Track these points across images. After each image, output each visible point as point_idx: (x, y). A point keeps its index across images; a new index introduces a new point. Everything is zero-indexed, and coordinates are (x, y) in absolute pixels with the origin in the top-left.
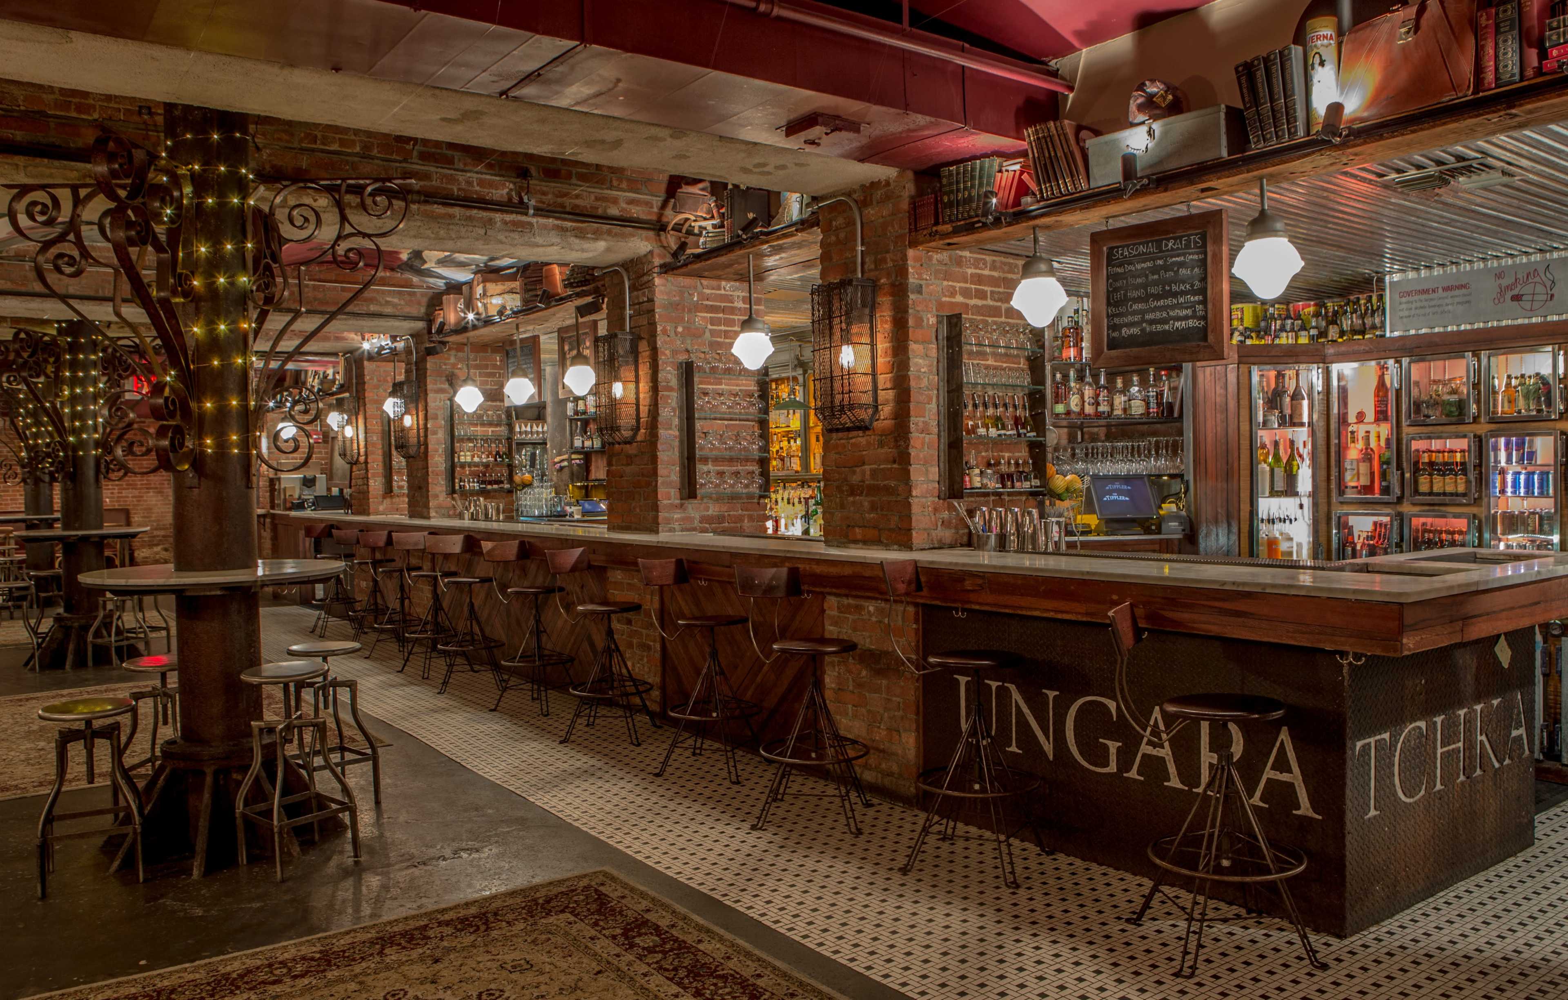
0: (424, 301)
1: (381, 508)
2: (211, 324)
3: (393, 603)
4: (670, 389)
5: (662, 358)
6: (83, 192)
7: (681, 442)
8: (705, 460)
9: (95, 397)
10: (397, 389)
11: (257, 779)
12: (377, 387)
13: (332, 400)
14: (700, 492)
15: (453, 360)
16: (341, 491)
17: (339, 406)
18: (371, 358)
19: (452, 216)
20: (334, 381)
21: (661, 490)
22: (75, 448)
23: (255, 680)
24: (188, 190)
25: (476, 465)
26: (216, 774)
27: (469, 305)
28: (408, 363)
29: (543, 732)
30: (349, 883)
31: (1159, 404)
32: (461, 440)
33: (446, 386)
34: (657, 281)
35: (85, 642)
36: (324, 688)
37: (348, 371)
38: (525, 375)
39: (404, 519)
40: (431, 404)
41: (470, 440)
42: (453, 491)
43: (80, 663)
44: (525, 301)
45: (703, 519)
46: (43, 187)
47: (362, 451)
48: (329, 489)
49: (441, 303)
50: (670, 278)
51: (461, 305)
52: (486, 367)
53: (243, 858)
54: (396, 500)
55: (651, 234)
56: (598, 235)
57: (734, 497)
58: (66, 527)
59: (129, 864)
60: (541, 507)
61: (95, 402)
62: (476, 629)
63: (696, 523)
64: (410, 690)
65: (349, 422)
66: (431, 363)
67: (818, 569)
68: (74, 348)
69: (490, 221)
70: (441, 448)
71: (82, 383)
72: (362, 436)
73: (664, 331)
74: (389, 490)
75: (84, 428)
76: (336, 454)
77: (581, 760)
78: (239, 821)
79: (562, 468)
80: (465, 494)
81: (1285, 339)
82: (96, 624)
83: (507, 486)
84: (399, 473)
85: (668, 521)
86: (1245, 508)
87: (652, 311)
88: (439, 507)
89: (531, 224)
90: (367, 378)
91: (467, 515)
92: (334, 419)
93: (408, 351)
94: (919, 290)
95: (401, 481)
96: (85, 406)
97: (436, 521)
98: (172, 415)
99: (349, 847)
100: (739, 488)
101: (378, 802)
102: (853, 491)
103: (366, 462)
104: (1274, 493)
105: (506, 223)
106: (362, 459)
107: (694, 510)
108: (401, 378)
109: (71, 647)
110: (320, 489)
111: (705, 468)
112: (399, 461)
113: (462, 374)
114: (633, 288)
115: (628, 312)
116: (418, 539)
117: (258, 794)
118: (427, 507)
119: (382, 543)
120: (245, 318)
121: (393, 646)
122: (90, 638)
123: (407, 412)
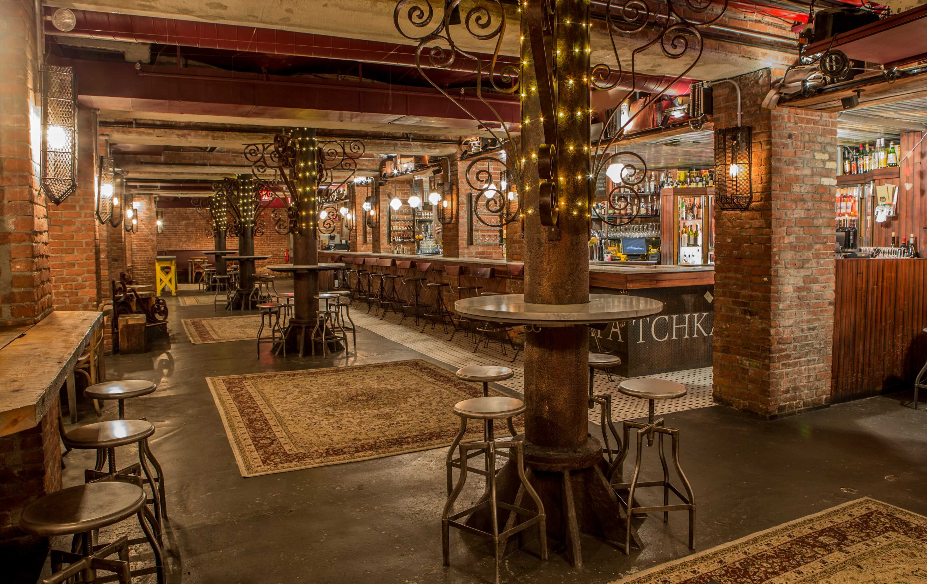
0: (379, 163)
1: (362, 249)
2: (304, 188)
3: (366, 288)
4: (463, 204)
5: (460, 192)
6: (266, 146)
7: (468, 224)
8: (477, 231)
9: (251, 204)
10: (368, 199)
11: (317, 330)
12: (360, 197)
13: (342, 202)
14: (474, 243)
15: (390, 187)
16: (346, 242)
17: (345, 205)
18: (358, 185)
19: (382, 143)
20: (343, 194)
21: (460, 242)
22: (244, 223)
23: (317, 298)
24: (298, 146)
25: (400, 231)
26: (306, 328)
27: (395, 167)
28: (372, 189)
29: (415, 330)
30: (345, 360)
31: (652, 210)
32: (394, 221)
33: (387, 198)
34: (459, 163)
35: (248, 300)
36: (338, 306)
37: (349, 190)
38: (416, 195)
39: (371, 253)
40: (381, 206)
41: (397, 221)
42: (390, 242)
43: (247, 308)
44: (416, 167)
45: (476, 253)
46: (254, 145)
47: (354, 224)
48: (341, 241)
49: (385, 165)
50: (464, 162)
51: (393, 166)
52: (404, 190)
53: (314, 353)
54: (368, 245)
55: (457, 145)
56: (436, 147)
57: (489, 245)
58: (241, 254)
59: (281, 353)
60: (429, 249)
61: (251, 206)
62: (396, 296)
63: (474, 254)
64: (370, 318)
65: (349, 212)
66: (381, 189)
67: (500, 269)
68: (244, 184)
69: (396, 144)
70: (385, 224)
71: (246, 198)
72: (354, 218)
73: (462, 182)
74: (365, 241)
75: (247, 216)
76: (344, 226)
77: (426, 337)
78: (312, 342)
79: (439, 233)
80: (395, 243)
81: (693, 185)
82: (252, 293)
83: (412, 240)
84: (369, 234)
85: (463, 253)
86: (676, 251)
87: (457, 175)
88: (384, 248)
89: (411, 144)
90: (356, 194)
91: (395, 252)
92: (343, 211)
93: (372, 183)
95: (370, 238)
96: (248, 207)
97: (383, 254)
98: (294, 217)
99: (345, 353)
100: (491, 241)
101: (355, 344)
102: (514, 242)
103: (356, 229)
104: (689, 245)
105: (402, 144)
106: (354, 228)
107: (473, 249)
108: (370, 194)
109: (243, 302)
110: (337, 241)
111: (477, 234)
112: (369, 229)
113: (394, 193)
114: (451, 165)
115: (449, 174)
116: (373, 261)
117: (318, 335)
118: (379, 248)
119: (361, 263)
120: (314, 185)
121: (366, 305)
122: (250, 298)
123: (372, 209)
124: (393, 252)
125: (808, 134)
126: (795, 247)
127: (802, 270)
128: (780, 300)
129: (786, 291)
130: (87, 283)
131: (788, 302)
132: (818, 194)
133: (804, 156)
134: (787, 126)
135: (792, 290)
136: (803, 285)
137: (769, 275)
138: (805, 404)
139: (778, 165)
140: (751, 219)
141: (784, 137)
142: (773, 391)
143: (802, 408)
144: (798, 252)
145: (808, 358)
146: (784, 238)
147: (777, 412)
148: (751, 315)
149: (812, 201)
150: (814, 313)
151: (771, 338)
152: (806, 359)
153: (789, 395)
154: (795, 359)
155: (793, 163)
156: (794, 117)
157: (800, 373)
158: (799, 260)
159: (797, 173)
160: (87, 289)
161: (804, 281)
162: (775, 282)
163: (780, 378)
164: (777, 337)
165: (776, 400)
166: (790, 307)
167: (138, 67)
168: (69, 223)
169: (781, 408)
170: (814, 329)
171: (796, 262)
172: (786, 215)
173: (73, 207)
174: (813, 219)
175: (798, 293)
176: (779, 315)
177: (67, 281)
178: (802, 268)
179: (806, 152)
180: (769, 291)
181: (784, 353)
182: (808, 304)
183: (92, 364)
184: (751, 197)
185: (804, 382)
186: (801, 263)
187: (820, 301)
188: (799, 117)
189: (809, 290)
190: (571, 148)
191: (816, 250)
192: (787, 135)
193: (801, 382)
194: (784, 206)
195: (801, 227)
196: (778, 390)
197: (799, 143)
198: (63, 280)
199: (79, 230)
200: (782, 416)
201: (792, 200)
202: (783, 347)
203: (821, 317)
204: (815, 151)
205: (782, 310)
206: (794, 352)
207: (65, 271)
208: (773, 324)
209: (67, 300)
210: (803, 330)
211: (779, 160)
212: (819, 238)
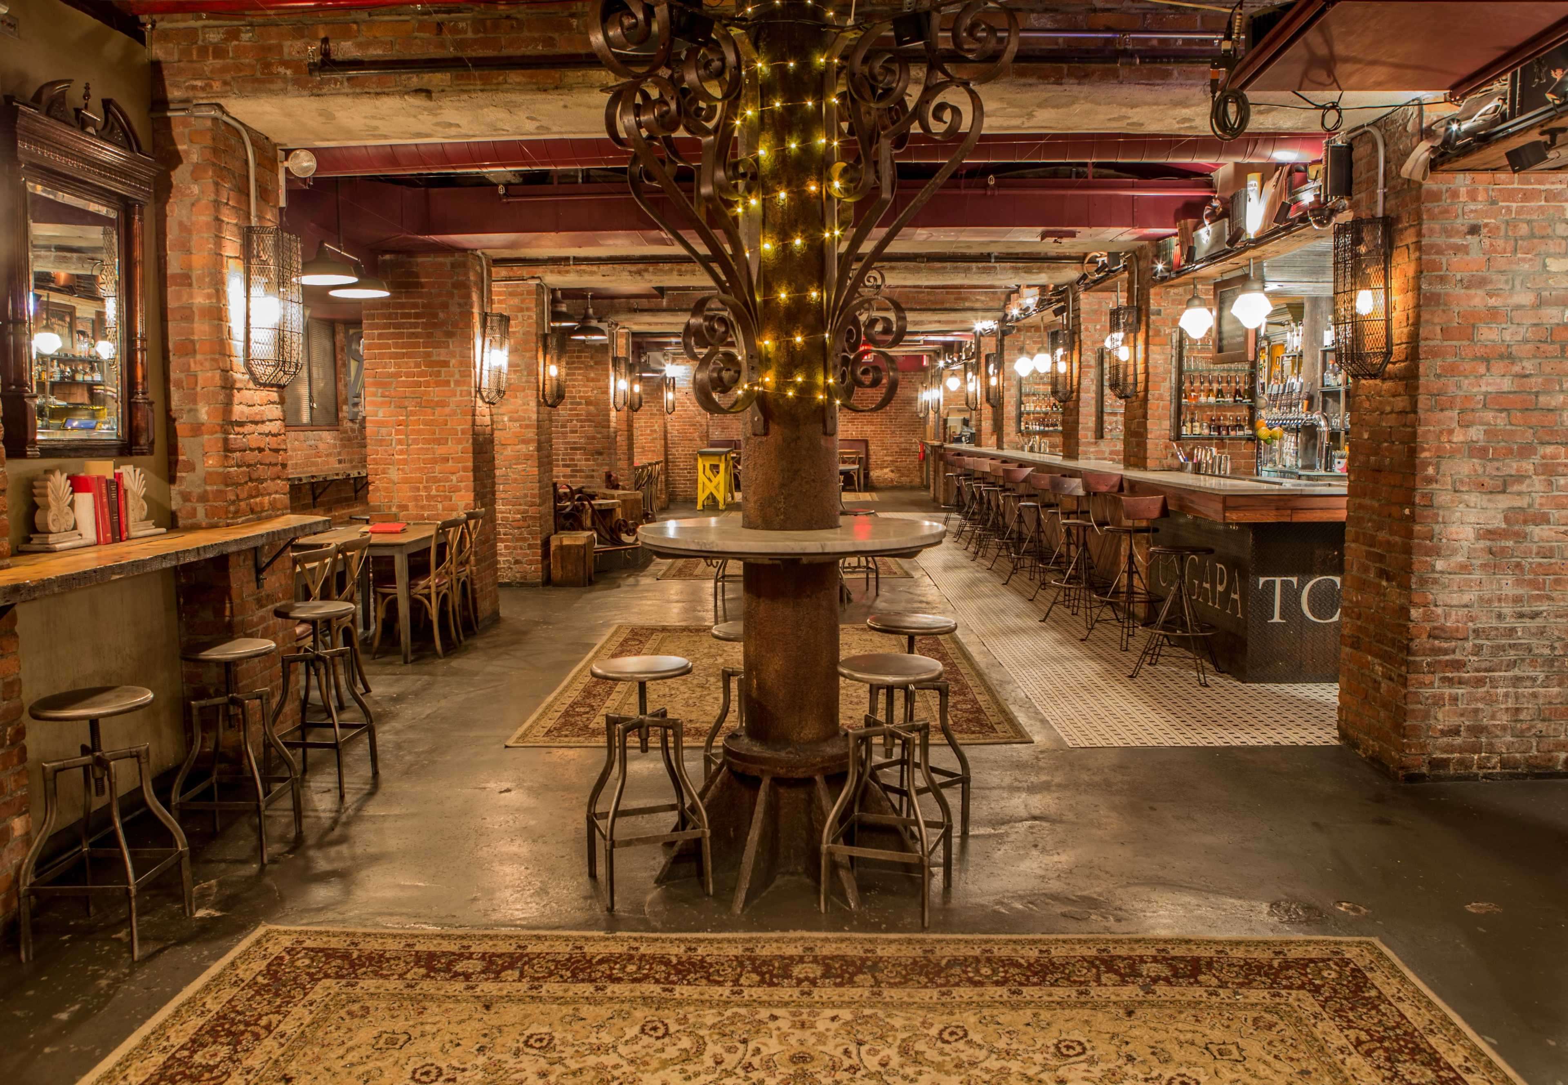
1: (987, 442)
4: (1090, 366)
5: (1084, 347)
7: (1097, 401)
8: (1112, 414)
14: (1107, 436)
15: (1022, 338)
21: (1081, 433)
25: (1038, 413)
32: (1028, 395)
34: (1082, 296)
40: (1006, 369)
41: (1033, 395)
42: (1020, 431)
45: (1111, 453)
49: (1010, 300)
50: (1089, 294)
51: (1018, 301)
55: (1078, 265)
63: (1106, 455)
66: (1007, 340)
80: (1028, 433)
85: (1086, 453)
87: (1079, 316)
88: (1010, 442)
89: (996, 267)
90: (982, 349)
91: (1027, 448)
94: (1159, 313)
97: (1008, 452)
107: (1104, 447)
114: (1073, 300)
118: (1003, 441)
124: (1022, 449)
125: (1529, 222)
126: (1484, 450)
127: (1500, 497)
128: (1438, 554)
129: (1455, 536)
130: (462, 485)
131: (1460, 559)
132: (1553, 342)
133: (1515, 267)
134: (1467, 209)
135: (1472, 536)
136: (1504, 526)
137: (1412, 504)
138: (1504, 764)
139: (1438, 288)
140: (1394, 396)
141: (1458, 232)
142: (1415, 728)
143: (1498, 770)
144: (1490, 460)
145: (1516, 672)
146: (1451, 432)
147: (1425, 770)
148: (1388, 580)
149: (1535, 357)
150: (1534, 584)
151: (1411, 625)
152: (1510, 674)
153: (1458, 741)
154: (1477, 670)
155: (1482, 282)
156: (1487, 190)
157: (1491, 700)
158: (1492, 478)
159: (1492, 302)
160: (463, 492)
161: (1505, 517)
162: (1427, 517)
163: (1434, 704)
164: (1428, 626)
165: (1424, 746)
166: (1464, 568)
167: (501, 190)
168: (442, 404)
169: (1436, 764)
170: (1534, 616)
171: (1487, 481)
172: (1459, 387)
173: (447, 383)
174: (1537, 394)
175: (1488, 543)
176: (1435, 582)
177: (439, 481)
178: (1504, 492)
179: (1524, 260)
180: (1409, 534)
181: (1447, 657)
182: (1518, 565)
183: (433, 589)
184: (1389, 353)
185: (1504, 719)
186: (1499, 483)
187: (1553, 561)
188: (1500, 190)
189: (1521, 537)
190: (783, 295)
191: (1543, 457)
192: (1465, 229)
193: (1493, 717)
194: (1452, 370)
195: (1501, 411)
196: (1429, 727)
197: (1500, 243)
198: (435, 480)
199: (454, 413)
200: (1440, 778)
201: (1475, 358)
202: (1445, 645)
203: (1554, 594)
204: (1549, 255)
205: (1442, 572)
206: (1472, 658)
207: (438, 468)
208: (1416, 599)
209: (440, 506)
210: (1500, 616)
211: (1442, 279)
212: (1552, 432)
